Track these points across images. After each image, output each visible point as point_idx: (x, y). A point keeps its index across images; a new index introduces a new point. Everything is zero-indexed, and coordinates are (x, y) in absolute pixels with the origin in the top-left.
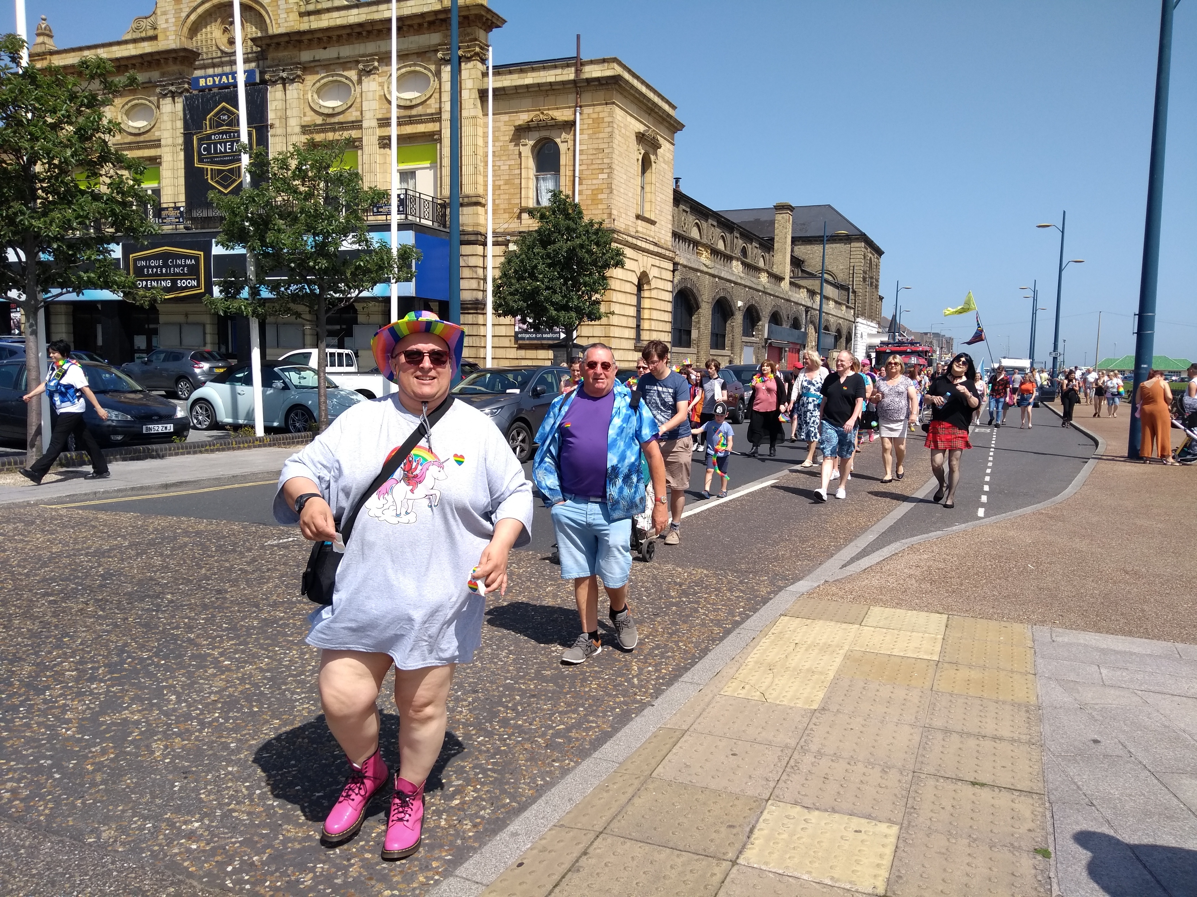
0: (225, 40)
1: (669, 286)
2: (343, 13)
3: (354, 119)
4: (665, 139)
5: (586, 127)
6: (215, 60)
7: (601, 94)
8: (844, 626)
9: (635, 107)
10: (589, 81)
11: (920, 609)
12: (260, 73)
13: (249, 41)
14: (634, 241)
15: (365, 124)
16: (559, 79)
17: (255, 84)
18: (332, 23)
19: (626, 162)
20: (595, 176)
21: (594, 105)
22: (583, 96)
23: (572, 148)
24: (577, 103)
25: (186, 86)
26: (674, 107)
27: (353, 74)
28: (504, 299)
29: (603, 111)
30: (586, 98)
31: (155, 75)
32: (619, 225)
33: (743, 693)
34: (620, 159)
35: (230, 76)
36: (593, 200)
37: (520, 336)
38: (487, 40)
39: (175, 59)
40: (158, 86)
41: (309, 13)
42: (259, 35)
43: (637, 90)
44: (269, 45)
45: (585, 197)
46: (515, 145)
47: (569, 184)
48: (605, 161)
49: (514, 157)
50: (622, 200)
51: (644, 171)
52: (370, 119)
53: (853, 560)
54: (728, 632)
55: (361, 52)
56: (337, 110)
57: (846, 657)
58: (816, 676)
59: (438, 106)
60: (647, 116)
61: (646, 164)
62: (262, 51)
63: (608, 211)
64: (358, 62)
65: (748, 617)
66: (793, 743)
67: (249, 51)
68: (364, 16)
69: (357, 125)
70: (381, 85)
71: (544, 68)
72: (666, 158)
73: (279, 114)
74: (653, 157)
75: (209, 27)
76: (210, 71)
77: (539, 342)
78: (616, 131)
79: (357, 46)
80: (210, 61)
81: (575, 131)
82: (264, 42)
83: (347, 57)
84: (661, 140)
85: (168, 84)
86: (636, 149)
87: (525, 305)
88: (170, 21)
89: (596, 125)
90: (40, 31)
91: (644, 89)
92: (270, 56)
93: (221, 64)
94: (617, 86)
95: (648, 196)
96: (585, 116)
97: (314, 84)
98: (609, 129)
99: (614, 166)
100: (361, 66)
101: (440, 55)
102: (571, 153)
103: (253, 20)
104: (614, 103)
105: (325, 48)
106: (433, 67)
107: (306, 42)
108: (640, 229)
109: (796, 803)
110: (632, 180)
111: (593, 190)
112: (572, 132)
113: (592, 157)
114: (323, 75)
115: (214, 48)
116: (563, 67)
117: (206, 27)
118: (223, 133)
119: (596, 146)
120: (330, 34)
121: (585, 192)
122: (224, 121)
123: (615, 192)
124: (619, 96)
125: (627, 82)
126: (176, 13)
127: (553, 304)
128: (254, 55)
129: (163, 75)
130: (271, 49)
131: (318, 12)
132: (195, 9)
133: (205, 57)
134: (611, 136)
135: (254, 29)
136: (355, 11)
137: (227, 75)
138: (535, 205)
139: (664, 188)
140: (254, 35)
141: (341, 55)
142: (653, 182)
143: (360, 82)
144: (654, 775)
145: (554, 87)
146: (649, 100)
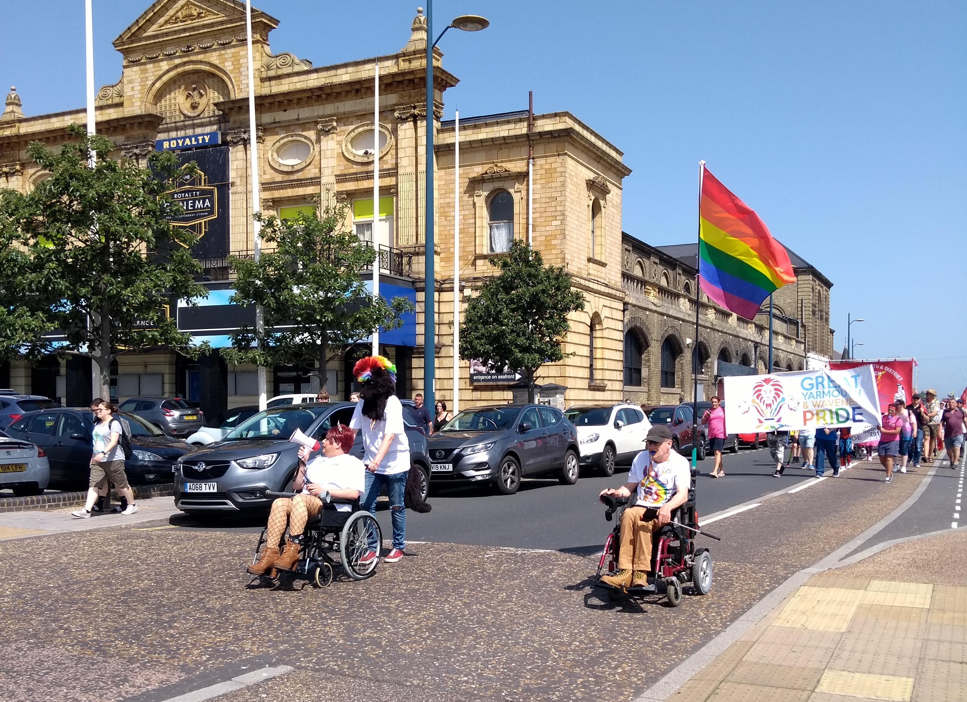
0: (188, 104)
1: (620, 326)
2: (302, 78)
3: (313, 176)
4: (613, 184)
5: (538, 177)
6: (178, 124)
7: (553, 146)
8: (852, 591)
9: (584, 156)
10: (541, 134)
11: (911, 581)
12: (222, 134)
13: (212, 107)
14: (587, 283)
15: (324, 180)
16: (512, 133)
17: (217, 145)
18: (292, 87)
19: (578, 209)
20: (549, 223)
21: (546, 157)
22: (535, 148)
23: (525, 198)
24: (530, 155)
25: (150, 148)
26: (621, 154)
27: (312, 134)
28: (471, 343)
29: (555, 162)
30: (539, 150)
31: (120, 139)
32: (572, 269)
33: (788, 625)
34: (572, 206)
35: (193, 139)
36: (546, 246)
37: (475, 378)
38: (441, 99)
39: (140, 123)
40: (123, 149)
41: (270, 79)
42: (222, 100)
43: (587, 140)
44: (231, 109)
45: (538, 243)
46: (469, 196)
47: (523, 231)
48: (558, 208)
49: (469, 207)
50: (575, 245)
51: (594, 216)
52: (328, 176)
53: (847, 556)
54: (762, 596)
55: (321, 113)
56: (296, 168)
57: (860, 607)
58: (838, 617)
59: (394, 162)
60: (596, 163)
61: (596, 209)
62: (224, 114)
63: (562, 256)
64: (317, 123)
65: (775, 587)
66: (833, 646)
67: (211, 114)
68: (323, 80)
69: (316, 181)
70: (339, 143)
71: (497, 123)
72: (614, 203)
73: (240, 172)
74: (602, 202)
75: (172, 94)
76: (173, 134)
77: (494, 383)
78: (568, 180)
79: (316, 107)
80: (174, 125)
81: (528, 181)
82: (227, 106)
83: (307, 118)
84: (610, 186)
85: (133, 148)
86: (587, 196)
87: (491, 348)
88: (135, 89)
89: (549, 175)
90: (9, 101)
91: (593, 139)
92: (231, 119)
93: (184, 128)
94: (569, 139)
95: (598, 240)
96: (538, 167)
97: (274, 144)
98: (562, 179)
99: (567, 213)
100: (320, 127)
101: (396, 114)
102: (524, 202)
103: (216, 86)
104: (566, 154)
105: (285, 111)
106: (389, 126)
107: (267, 105)
108: (591, 271)
109: (844, 670)
110: (583, 225)
111: (546, 236)
112: (525, 183)
113: (544, 205)
114: (282, 136)
115: (178, 113)
116: (515, 122)
117: (170, 94)
118: (185, 192)
119: (549, 195)
120: (289, 97)
121: (539, 239)
122: (186, 180)
123: (568, 237)
124: (570, 146)
125: (578, 134)
126: (141, 81)
127: (517, 346)
128: (216, 118)
129: (128, 138)
130: (233, 113)
131: (279, 77)
132: (160, 77)
133: (168, 121)
134: (563, 185)
135: (216, 94)
136: (314, 76)
137: (190, 138)
138: (489, 252)
139: (613, 231)
140: (216, 101)
141: (300, 117)
142: (603, 226)
143: (318, 141)
144: (743, 660)
145: (507, 141)
146: (598, 149)
